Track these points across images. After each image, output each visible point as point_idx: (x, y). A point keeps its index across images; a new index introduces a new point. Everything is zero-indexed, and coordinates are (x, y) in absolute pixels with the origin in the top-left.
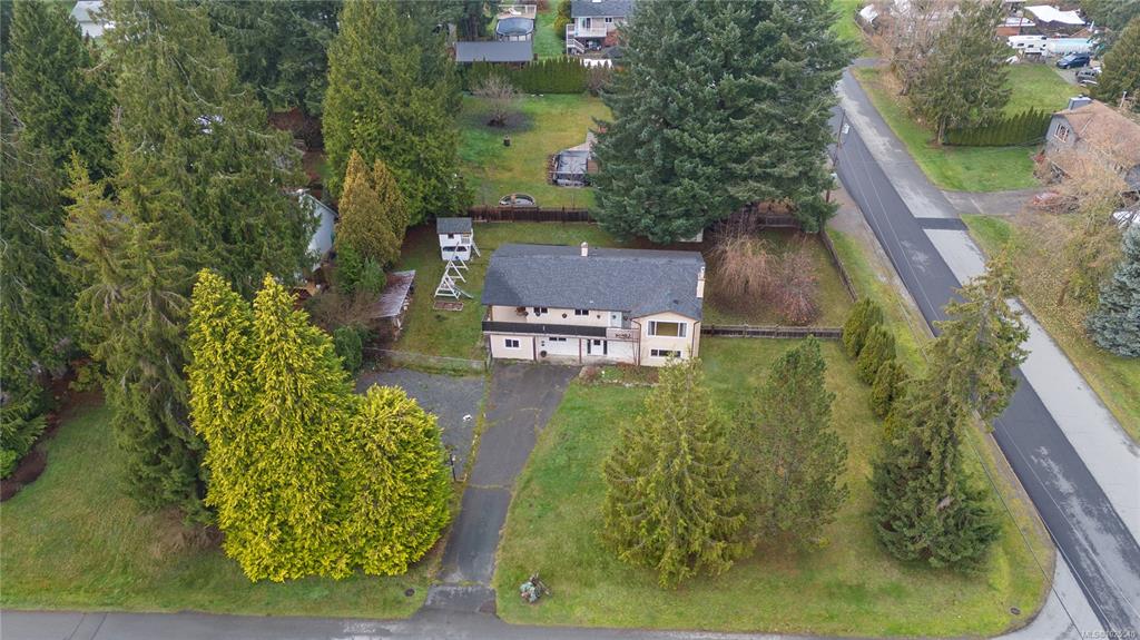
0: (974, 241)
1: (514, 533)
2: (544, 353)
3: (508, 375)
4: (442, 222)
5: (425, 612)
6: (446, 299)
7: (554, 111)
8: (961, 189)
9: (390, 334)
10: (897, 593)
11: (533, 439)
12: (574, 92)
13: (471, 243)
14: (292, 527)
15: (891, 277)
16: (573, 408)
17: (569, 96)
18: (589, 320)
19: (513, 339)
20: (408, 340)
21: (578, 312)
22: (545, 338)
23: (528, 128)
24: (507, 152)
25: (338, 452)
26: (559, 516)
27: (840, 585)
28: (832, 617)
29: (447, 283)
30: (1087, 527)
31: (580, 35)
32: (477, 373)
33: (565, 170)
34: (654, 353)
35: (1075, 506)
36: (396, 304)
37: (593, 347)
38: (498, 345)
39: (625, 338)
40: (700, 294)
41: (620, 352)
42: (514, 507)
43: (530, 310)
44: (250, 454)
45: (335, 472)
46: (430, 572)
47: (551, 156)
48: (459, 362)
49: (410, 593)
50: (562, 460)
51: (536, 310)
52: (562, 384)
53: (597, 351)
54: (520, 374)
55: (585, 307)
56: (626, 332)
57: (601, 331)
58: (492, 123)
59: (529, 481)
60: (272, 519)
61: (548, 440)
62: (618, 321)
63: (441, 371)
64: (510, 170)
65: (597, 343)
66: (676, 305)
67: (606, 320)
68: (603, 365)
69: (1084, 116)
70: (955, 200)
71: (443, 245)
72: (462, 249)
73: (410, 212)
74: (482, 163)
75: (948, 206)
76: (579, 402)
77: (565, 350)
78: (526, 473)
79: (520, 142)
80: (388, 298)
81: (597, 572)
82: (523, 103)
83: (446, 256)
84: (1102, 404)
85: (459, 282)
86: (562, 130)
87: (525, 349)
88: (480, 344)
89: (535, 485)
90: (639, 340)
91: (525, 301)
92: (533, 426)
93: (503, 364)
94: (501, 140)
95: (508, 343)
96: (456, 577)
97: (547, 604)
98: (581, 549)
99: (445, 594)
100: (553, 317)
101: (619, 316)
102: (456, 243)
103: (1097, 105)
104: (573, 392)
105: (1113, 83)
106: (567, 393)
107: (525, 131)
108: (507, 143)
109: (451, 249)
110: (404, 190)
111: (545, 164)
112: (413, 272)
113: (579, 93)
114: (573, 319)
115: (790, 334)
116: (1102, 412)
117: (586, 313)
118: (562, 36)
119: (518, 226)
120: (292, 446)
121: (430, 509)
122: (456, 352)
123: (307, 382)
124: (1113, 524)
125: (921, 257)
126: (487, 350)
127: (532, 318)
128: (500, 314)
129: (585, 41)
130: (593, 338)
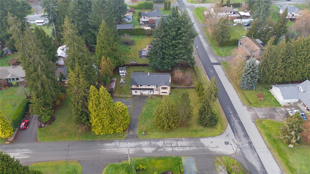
0: (222, 67)
1: (140, 125)
2: (142, 93)
3: (136, 98)
4: (120, 68)
5: (127, 138)
6: (122, 83)
7: (139, 40)
8: (221, 56)
9: (113, 91)
10: (202, 130)
11: (141, 109)
12: (143, 35)
13: (126, 72)
14: (104, 125)
15: (206, 75)
16: (148, 103)
17: (142, 36)
18: (150, 87)
19: (136, 91)
20: (116, 92)
21: (148, 86)
22: (142, 91)
23: (134, 44)
24: (130, 50)
25: (112, 112)
26: (147, 122)
27: (193, 130)
28: (192, 135)
29: (122, 80)
30: (234, 119)
31: (143, 21)
32: (130, 98)
33: (143, 55)
34: (162, 93)
35: (232, 116)
36: (114, 86)
37: (151, 92)
38: (133, 92)
39: (157, 90)
40: (170, 82)
41: (156, 93)
42: (140, 121)
43: (139, 86)
44: (98, 114)
45: (111, 116)
46: (127, 132)
47: (139, 51)
48: (126, 96)
49: (124, 135)
50: (147, 112)
51: (140, 86)
52: (146, 99)
53: (152, 92)
54: (138, 97)
55: (149, 85)
56: (157, 89)
57: (152, 89)
58: (126, 43)
59: (141, 117)
60: (101, 124)
61: (144, 109)
62: (156, 87)
63: (123, 98)
64: (131, 55)
65: (152, 91)
66: (166, 84)
67: (153, 87)
68: (153, 95)
69: (245, 41)
70: (220, 59)
71: (120, 72)
72: (124, 73)
73: (114, 66)
74: (125, 53)
75: (218, 60)
76: (149, 102)
77: (146, 93)
78: (141, 115)
79: (133, 48)
80: (112, 84)
81: (154, 130)
82: (132, 38)
83: (121, 74)
84: (240, 98)
85: (124, 80)
86: (140, 45)
87: (138, 93)
88: (130, 92)
89: (142, 117)
90: (159, 90)
91: (138, 84)
92: (141, 107)
93: (134, 96)
94: (128, 47)
95: (135, 92)
96: (131, 132)
97: (146, 135)
98: (151, 127)
99: (130, 135)
100: (143, 87)
101: (156, 86)
102: (122, 72)
103: (247, 38)
104: (148, 100)
105: (251, 33)
106: (147, 101)
107: (133, 45)
108: (130, 48)
109: (122, 73)
110: (113, 63)
111: (138, 53)
112: (116, 79)
113: (144, 35)
114: (147, 87)
115: (187, 88)
116: (239, 99)
117: (150, 86)
118: (139, 21)
119: (135, 67)
120: (105, 112)
121: (127, 121)
122: (125, 94)
123: (108, 102)
124: (238, 118)
125: (212, 71)
126: (131, 93)
127: (140, 87)
128: (133, 87)
129: (144, 22)
130: (151, 91)
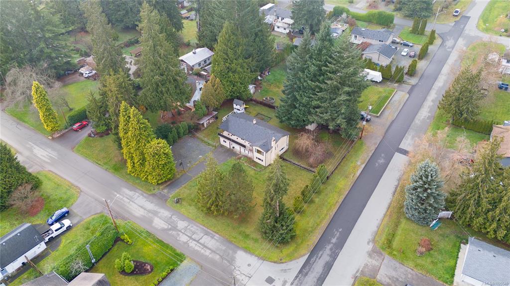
1: (185, 187)
2: (233, 148)
3: (220, 150)
4: (236, 100)
5: (154, 195)
9: (201, 128)
15: (363, 164)
18: (242, 142)
19: (225, 140)
20: (205, 131)
22: (232, 143)
30: (326, 252)
32: (213, 146)
34: (257, 158)
36: (205, 121)
38: (222, 141)
39: (251, 150)
42: (191, 181)
46: (161, 187)
48: (212, 142)
51: (232, 135)
52: (230, 157)
54: (225, 150)
57: (245, 146)
63: (205, 142)
66: (263, 146)
68: (246, 156)
71: (234, 107)
73: (225, 95)
80: (205, 118)
84: (378, 227)
87: (227, 144)
88: (218, 139)
90: (253, 152)
93: (222, 146)
96: (166, 191)
99: (161, 193)
100: (235, 138)
101: (250, 144)
104: (230, 160)
109: (236, 109)
112: (217, 112)
114: (239, 140)
117: (242, 139)
125: (381, 161)
128: (225, 133)
130: (242, 147)
